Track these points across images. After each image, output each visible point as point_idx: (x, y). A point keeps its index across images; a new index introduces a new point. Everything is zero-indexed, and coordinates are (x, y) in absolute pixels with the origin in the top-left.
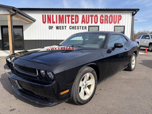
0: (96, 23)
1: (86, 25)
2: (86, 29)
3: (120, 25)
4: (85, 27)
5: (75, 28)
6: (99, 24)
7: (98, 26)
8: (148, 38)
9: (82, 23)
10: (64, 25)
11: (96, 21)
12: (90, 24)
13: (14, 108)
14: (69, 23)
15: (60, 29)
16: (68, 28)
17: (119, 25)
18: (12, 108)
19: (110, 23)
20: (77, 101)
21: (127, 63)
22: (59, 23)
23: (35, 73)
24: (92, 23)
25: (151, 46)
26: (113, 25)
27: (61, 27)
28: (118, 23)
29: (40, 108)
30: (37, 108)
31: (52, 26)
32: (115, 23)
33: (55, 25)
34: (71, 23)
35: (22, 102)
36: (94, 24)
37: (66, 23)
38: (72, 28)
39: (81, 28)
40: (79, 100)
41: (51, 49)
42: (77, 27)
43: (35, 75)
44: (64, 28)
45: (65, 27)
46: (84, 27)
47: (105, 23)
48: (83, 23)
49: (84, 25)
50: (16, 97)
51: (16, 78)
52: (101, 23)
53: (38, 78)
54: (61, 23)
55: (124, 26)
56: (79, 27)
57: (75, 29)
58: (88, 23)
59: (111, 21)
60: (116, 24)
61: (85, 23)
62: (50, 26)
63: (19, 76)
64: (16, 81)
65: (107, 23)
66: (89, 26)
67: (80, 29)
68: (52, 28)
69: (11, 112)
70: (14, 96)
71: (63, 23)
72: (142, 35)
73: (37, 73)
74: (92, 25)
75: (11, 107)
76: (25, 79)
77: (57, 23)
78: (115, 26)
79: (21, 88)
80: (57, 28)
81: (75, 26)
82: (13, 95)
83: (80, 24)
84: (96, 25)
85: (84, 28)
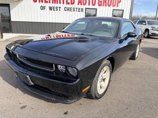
0: (94, 5)
1: (82, 6)
2: (83, 12)
3: (119, 9)
4: (82, 9)
5: (71, 9)
6: (96, 6)
7: (96, 9)
8: (145, 23)
9: (78, 4)
10: (58, 5)
11: (94, 3)
12: (87, 6)
13: (25, 105)
14: (63, 3)
15: (54, 10)
16: (62, 9)
17: (117, 8)
18: (23, 105)
19: (109, 6)
20: (95, 96)
21: (132, 52)
22: (53, 3)
23: (52, 68)
24: (89, 4)
25: (147, 32)
26: (112, 8)
27: (55, 8)
28: (117, 6)
29: (54, 104)
30: (50, 103)
31: (44, 7)
32: (114, 6)
33: (47, 5)
34: (66, 4)
35: (31, 97)
36: (91, 6)
37: (60, 3)
38: (68, 9)
39: (78, 9)
40: (97, 95)
41: (56, 36)
42: (72, 9)
43: (51, 69)
44: (58, 9)
45: (60, 7)
46: (80, 9)
47: (103, 6)
48: (80, 4)
49: (80, 6)
50: (22, 91)
51: (27, 73)
52: (100, 5)
53: (54, 73)
54: (55, 3)
55: (123, 10)
56: (75, 9)
57: (71, 11)
58: (85, 4)
59: (109, 4)
60: (115, 8)
61: (81, 4)
62: (41, 6)
63: (30, 70)
64: (28, 76)
65: (106, 6)
66: (86, 9)
67: (76, 11)
68: (44, 8)
69: (23, 110)
70: (19, 89)
71: (57, 3)
72: (139, 20)
73: (53, 68)
74: (90, 8)
75: (21, 104)
76: (39, 74)
77: (50, 2)
78: (113, 10)
79: (33, 84)
80: (51, 8)
81: (71, 8)
82: (17, 89)
83: (76, 5)
84: (93, 7)
85: (80, 11)
